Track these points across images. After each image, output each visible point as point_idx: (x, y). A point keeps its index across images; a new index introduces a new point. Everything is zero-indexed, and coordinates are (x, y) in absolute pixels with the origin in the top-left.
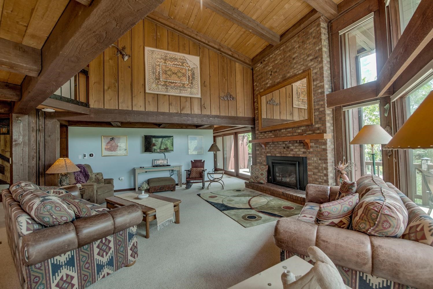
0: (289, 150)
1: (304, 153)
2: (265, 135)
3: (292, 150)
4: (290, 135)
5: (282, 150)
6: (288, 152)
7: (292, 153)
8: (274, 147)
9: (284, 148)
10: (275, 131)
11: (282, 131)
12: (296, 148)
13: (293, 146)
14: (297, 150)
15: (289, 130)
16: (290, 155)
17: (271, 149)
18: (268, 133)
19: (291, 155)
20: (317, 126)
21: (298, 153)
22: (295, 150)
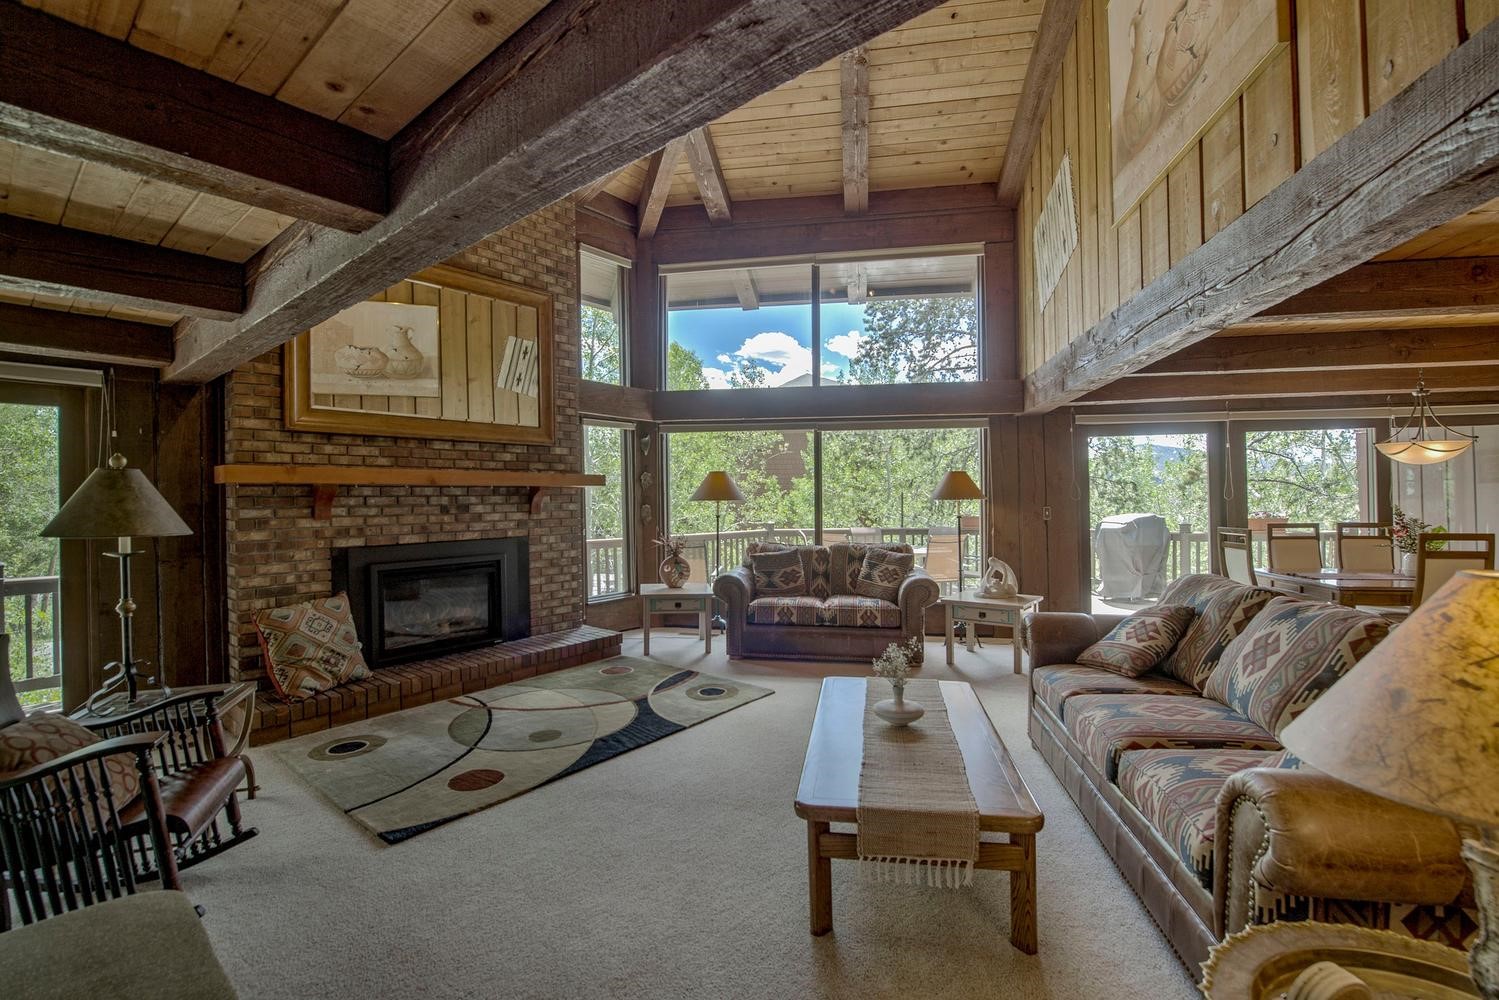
0: (467, 516)
1: (520, 524)
2: (328, 449)
3: (479, 517)
4: (471, 464)
5: (433, 519)
6: (462, 526)
7: (478, 526)
8: (389, 506)
9: (444, 510)
10: (395, 439)
11: (437, 445)
12: (494, 511)
13: (482, 503)
14: (496, 517)
15: (467, 447)
16: (468, 536)
17: (366, 517)
18: (347, 440)
19: (476, 536)
20: (558, 451)
21: (500, 526)
22: (488, 518)
